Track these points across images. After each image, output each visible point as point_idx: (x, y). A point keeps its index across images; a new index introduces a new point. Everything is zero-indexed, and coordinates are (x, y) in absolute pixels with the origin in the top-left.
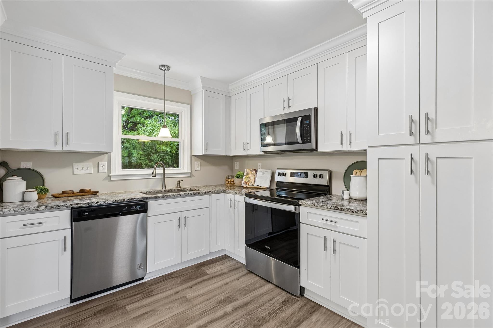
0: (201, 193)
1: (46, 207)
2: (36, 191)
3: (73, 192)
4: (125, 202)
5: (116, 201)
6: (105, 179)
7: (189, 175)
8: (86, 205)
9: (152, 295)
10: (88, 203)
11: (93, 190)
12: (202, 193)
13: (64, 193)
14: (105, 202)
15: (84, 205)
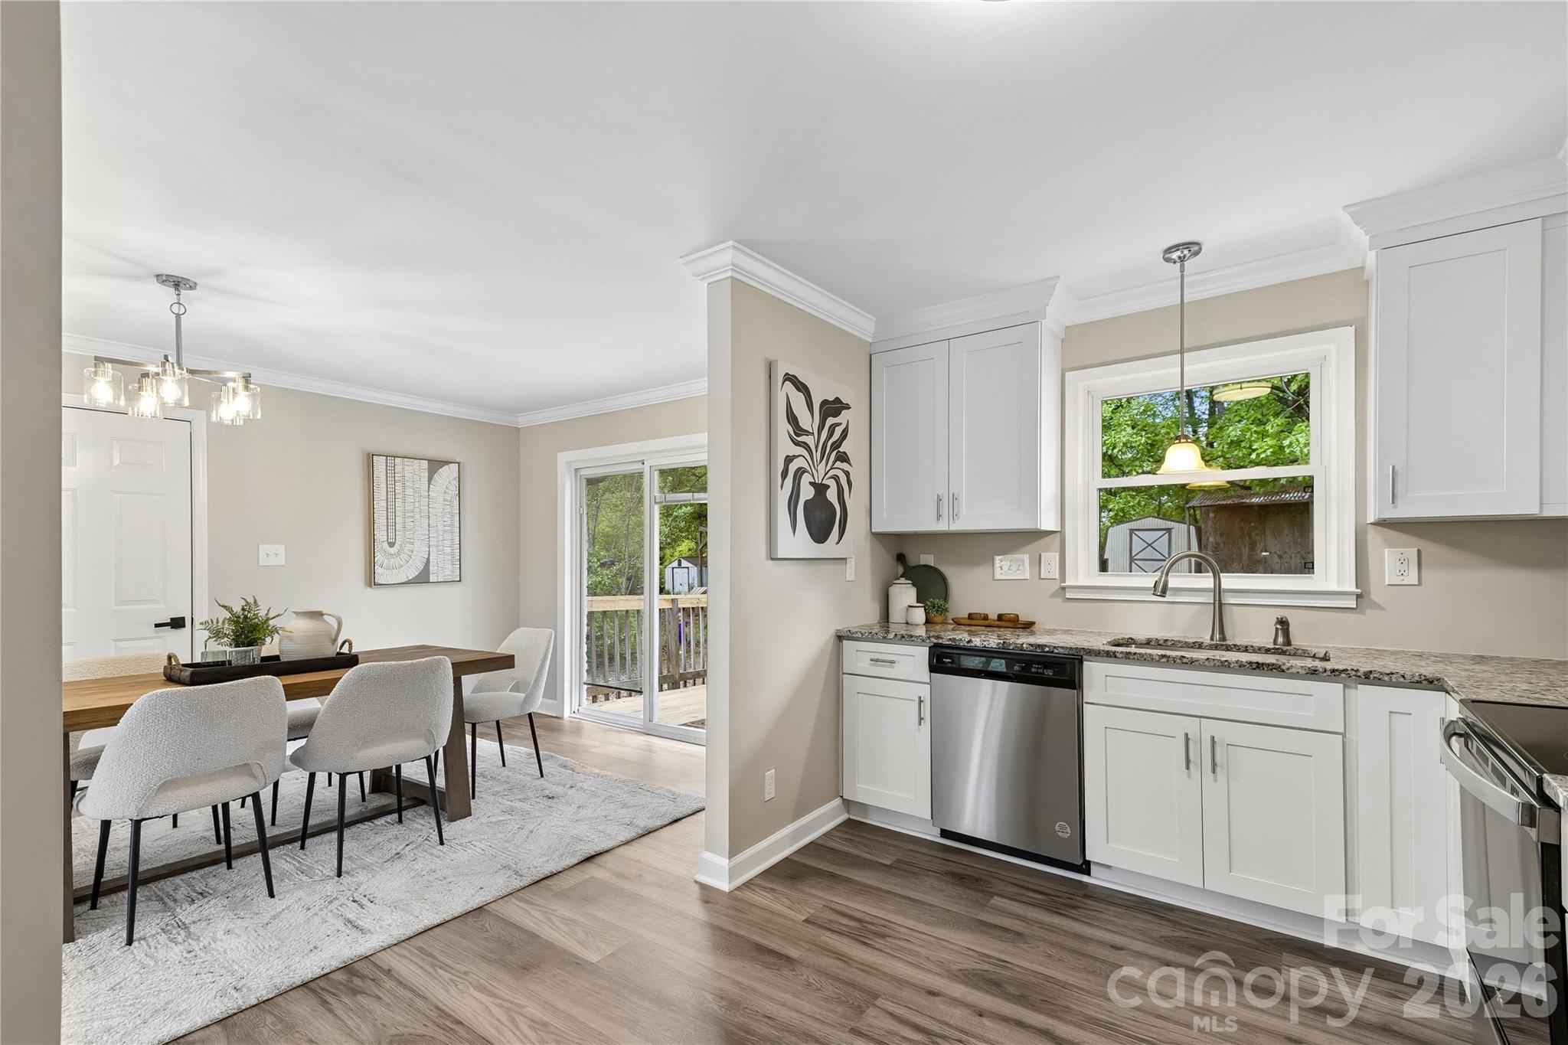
0: (1288, 669)
1: (896, 635)
2: (922, 607)
3: (986, 618)
4: (1025, 651)
5: (1005, 645)
6: (1053, 595)
7: (1352, 604)
8: (950, 643)
9: (1063, 912)
10: (954, 640)
11: (1024, 618)
12: (1293, 670)
13: (971, 616)
14: (985, 643)
15: (948, 643)
